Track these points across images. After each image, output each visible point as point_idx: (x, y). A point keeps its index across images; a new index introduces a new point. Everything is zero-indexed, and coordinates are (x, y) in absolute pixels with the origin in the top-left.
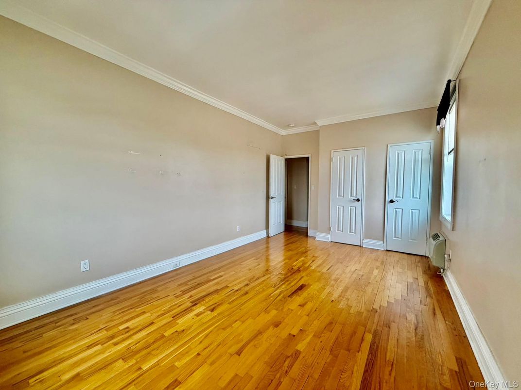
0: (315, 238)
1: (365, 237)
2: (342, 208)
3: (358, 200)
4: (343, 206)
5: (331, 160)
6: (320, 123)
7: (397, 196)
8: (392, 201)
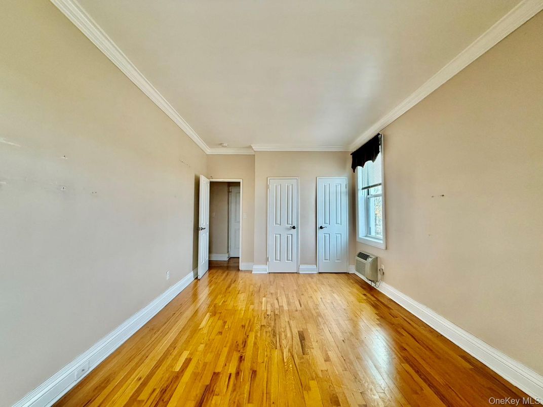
0: (251, 271)
1: (302, 263)
2: (279, 236)
3: (294, 228)
4: (280, 235)
5: (267, 187)
6: (257, 147)
7: (325, 223)
8: (321, 228)
